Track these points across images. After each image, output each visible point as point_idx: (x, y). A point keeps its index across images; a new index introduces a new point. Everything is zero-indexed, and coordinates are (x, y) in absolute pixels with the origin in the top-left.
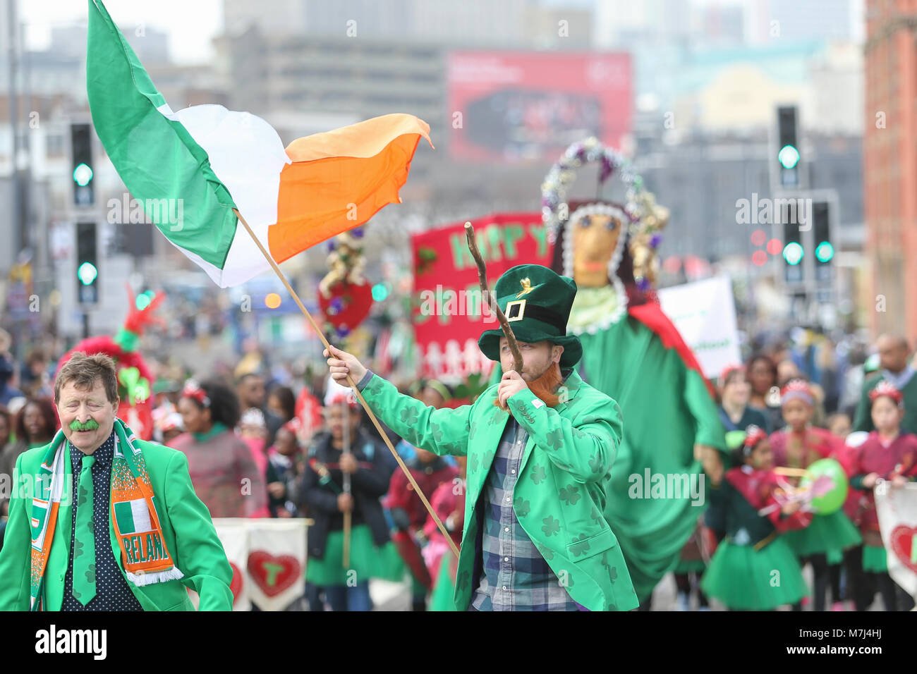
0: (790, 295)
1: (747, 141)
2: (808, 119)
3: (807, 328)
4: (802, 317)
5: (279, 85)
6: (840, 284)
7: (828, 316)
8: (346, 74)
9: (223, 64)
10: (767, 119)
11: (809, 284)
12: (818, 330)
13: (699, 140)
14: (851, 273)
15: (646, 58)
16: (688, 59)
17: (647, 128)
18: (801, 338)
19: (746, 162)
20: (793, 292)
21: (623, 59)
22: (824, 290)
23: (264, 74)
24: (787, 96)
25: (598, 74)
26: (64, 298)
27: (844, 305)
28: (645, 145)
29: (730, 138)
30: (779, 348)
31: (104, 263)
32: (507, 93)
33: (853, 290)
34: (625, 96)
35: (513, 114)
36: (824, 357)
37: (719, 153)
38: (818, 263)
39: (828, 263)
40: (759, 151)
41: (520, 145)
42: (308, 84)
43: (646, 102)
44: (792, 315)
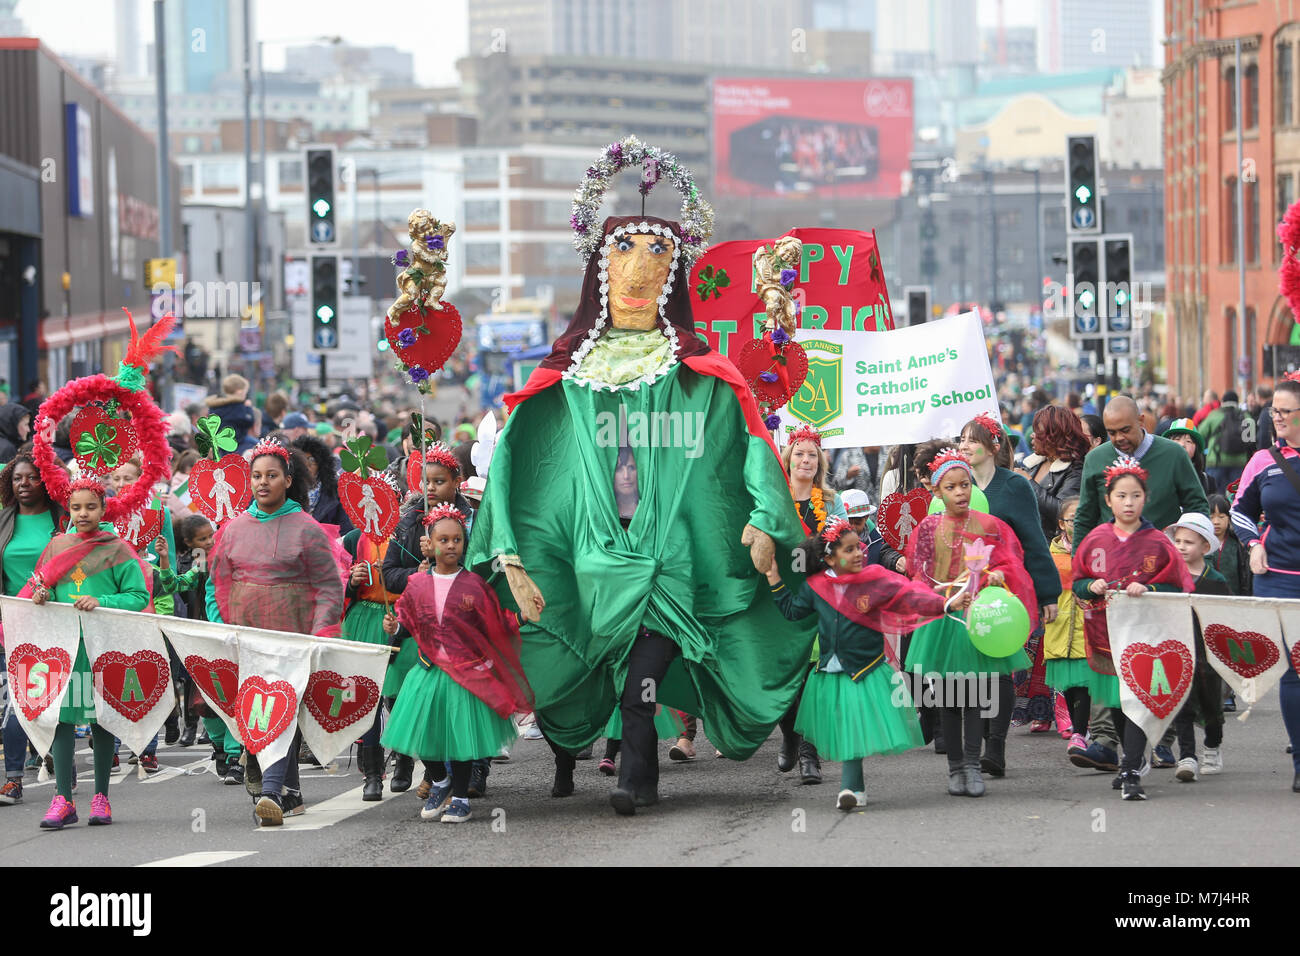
1: (1036, 176)
2: (1103, 154)
5: (532, 112)
8: (604, 101)
9: (471, 89)
10: (1062, 152)
12: (1114, 382)
13: (986, 175)
15: (927, 88)
16: (973, 88)
20: (1085, 343)
21: (904, 85)
23: (516, 100)
24: (1081, 130)
26: (300, 340)
29: (1017, 173)
31: (343, 303)
32: (777, 121)
34: (907, 125)
40: (1054, 187)
41: (790, 180)
42: (559, 111)
43: (927, 132)
44: (1083, 364)
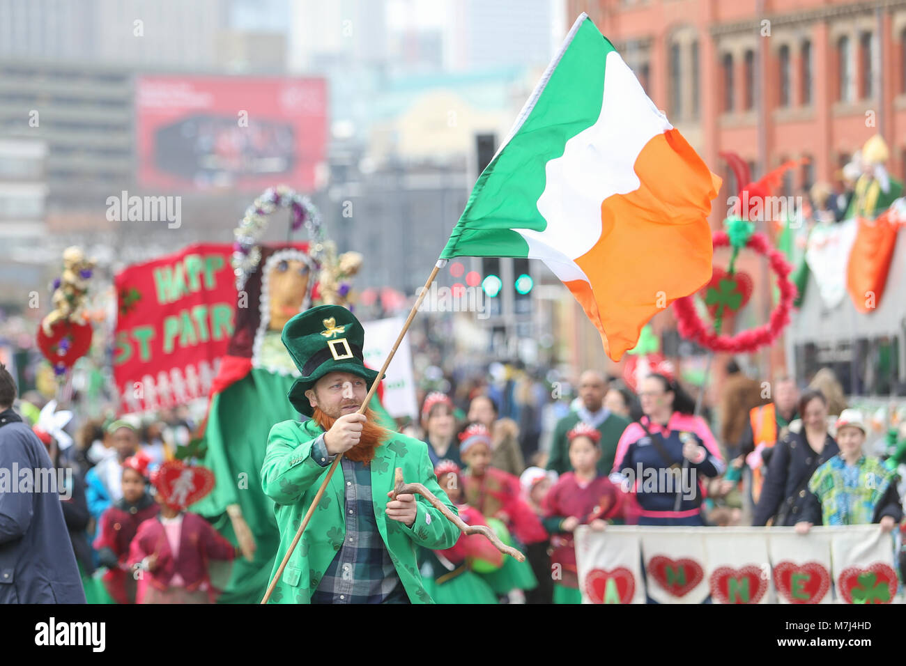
0: (489, 329)
1: (444, 170)
3: (505, 363)
4: (502, 353)
6: (540, 317)
7: (529, 351)
10: (466, 147)
11: (508, 318)
12: (519, 365)
13: (396, 168)
14: (552, 306)
15: (342, 84)
16: (384, 85)
17: (343, 157)
18: (500, 373)
19: (445, 191)
20: (492, 326)
21: (317, 84)
22: (524, 324)
24: (486, 124)
25: (291, 99)
27: (544, 338)
28: (340, 173)
29: (428, 167)
30: (477, 384)
32: (198, 118)
33: (554, 322)
34: (320, 123)
35: (205, 141)
36: (525, 392)
37: (416, 182)
38: (518, 296)
39: (528, 295)
40: (456, 180)
41: (211, 173)
43: (342, 129)
44: (491, 348)
